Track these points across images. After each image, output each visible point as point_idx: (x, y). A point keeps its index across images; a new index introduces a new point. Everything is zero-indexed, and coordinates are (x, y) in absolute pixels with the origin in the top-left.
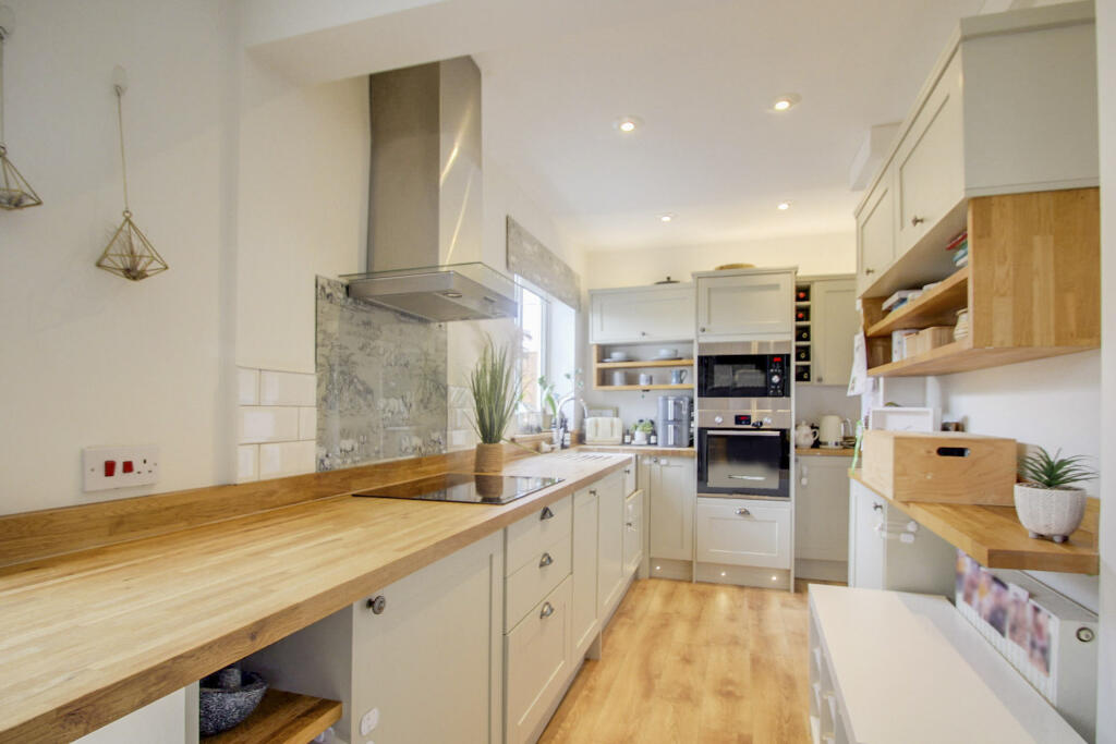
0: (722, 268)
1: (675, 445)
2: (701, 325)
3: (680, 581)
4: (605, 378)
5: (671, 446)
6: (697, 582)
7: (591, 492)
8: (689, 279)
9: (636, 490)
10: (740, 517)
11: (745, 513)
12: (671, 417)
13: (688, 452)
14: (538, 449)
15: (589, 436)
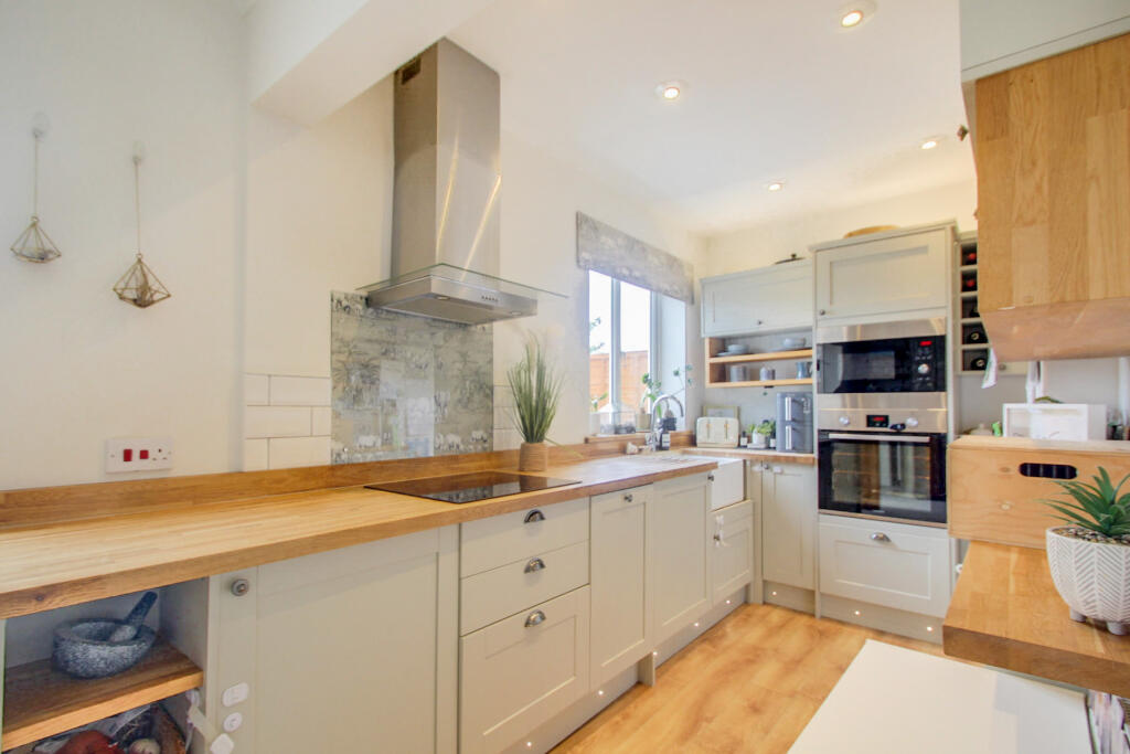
0: (851, 235)
1: (794, 449)
2: (821, 307)
3: (801, 613)
4: (721, 374)
5: (788, 451)
6: (823, 618)
7: (626, 498)
8: (809, 255)
9: (745, 499)
10: (876, 543)
11: (884, 539)
12: (788, 417)
13: (807, 459)
14: (623, 451)
15: (699, 439)
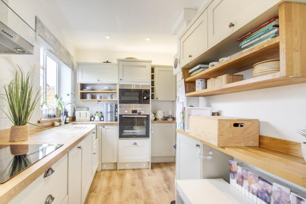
0: (127, 58)
1: (111, 121)
3: (113, 170)
4: (83, 96)
5: (109, 121)
6: (119, 170)
7: (78, 147)
8: (116, 62)
9: (96, 138)
10: (134, 145)
11: (135, 144)
12: (109, 111)
13: (116, 123)
15: (77, 118)
